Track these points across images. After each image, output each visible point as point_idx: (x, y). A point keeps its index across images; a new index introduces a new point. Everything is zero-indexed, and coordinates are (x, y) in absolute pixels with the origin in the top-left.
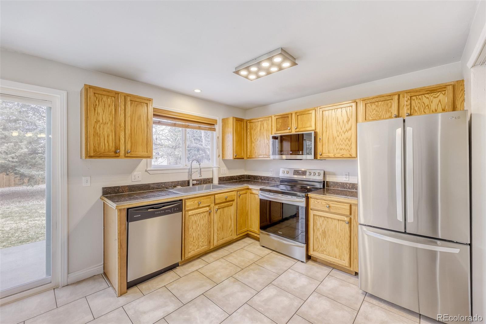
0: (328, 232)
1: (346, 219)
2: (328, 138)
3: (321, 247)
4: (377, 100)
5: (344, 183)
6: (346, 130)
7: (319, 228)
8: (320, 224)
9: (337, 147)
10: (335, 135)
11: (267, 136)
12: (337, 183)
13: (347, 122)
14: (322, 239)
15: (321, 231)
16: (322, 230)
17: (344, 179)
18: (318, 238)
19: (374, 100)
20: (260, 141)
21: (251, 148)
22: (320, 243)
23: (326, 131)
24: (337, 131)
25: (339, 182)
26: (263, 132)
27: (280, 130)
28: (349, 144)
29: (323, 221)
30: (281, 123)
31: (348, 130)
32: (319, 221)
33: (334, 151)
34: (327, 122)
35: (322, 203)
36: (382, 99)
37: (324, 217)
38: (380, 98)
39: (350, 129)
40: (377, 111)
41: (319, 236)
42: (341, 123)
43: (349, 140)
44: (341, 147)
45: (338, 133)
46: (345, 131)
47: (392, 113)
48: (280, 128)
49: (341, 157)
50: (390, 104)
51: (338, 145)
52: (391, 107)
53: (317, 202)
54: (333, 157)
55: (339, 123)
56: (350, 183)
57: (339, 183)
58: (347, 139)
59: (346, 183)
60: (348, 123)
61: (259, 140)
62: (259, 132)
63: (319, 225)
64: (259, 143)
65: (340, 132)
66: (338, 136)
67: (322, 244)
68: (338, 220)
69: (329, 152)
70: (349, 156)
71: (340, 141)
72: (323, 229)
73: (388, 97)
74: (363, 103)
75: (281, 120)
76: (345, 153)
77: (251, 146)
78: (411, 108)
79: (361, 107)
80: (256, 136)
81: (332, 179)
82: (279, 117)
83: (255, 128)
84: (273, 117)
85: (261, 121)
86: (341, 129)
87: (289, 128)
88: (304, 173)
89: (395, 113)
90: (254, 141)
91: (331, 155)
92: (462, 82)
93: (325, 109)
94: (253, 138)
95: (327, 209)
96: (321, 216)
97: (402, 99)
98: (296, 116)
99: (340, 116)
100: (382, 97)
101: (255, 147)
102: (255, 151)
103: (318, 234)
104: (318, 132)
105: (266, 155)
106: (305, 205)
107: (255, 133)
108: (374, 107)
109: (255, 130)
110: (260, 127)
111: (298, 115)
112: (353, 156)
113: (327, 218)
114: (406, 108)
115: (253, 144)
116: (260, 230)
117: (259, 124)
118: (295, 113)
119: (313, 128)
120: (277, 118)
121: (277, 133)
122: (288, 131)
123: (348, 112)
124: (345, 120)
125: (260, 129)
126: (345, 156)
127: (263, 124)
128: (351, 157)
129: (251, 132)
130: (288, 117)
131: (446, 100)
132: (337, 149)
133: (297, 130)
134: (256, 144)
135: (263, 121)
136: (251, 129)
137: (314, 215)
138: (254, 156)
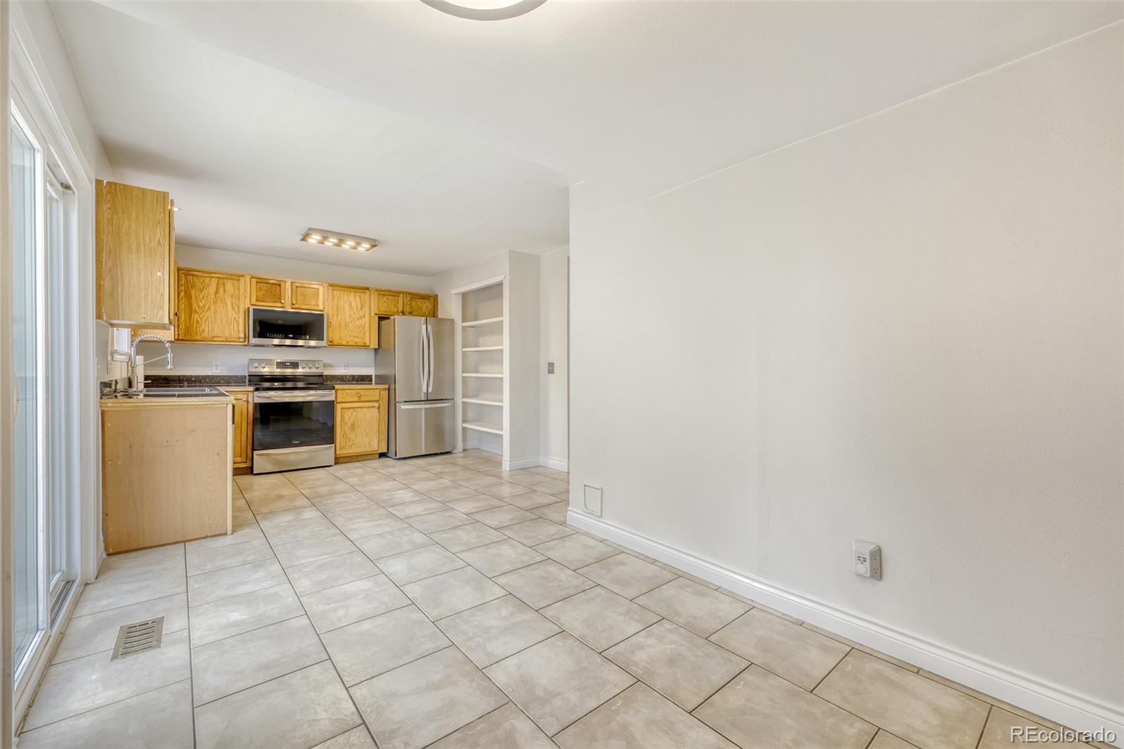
0: (357, 423)
1: (376, 405)
2: (340, 323)
3: (349, 442)
4: (388, 293)
5: (343, 376)
7: (346, 423)
8: (349, 416)
9: (350, 334)
10: (348, 320)
11: (232, 305)
12: (335, 376)
13: (360, 308)
14: (349, 433)
15: (349, 424)
16: (351, 423)
17: (344, 371)
18: (346, 432)
19: (385, 293)
20: (215, 312)
21: (190, 322)
22: (347, 437)
23: (337, 315)
24: (350, 317)
25: (337, 374)
26: (224, 298)
27: (264, 301)
28: (363, 331)
29: (352, 413)
30: (265, 290)
31: (361, 316)
32: (347, 414)
33: (347, 338)
34: (339, 303)
35: (351, 393)
36: (391, 294)
37: (353, 408)
39: (364, 317)
40: (387, 304)
42: (355, 308)
43: (363, 329)
44: (354, 334)
46: (358, 317)
47: (398, 308)
48: (263, 298)
49: (355, 345)
50: (397, 300)
51: (351, 332)
52: (398, 303)
53: (345, 394)
54: (346, 344)
55: (353, 307)
56: (350, 375)
57: (337, 376)
58: (361, 327)
59: (346, 375)
60: (362, 311)
61: (213, 310)
62: (213, 296)
63: (347, 418)
64: (213, 315)
65: (353, 318)
66: (351, 322)
67: (350, 438)
68: (368, 407)
69: (341, 339)
70: (363, 344)
71: (354, 328)
72: (352, 421)
73: (396, 294)
74: (376, 293)
75: (264, 287)
76: (359, 341)
77: (190, 318)
78: (411, 307)
79: (374, 297)
80: (204, 301)
81: (327, 372)
82: (261, 281)
83: (202, 288)
84: (248, 278)
85: (218, 278)
86: (355, 315)
87: (283, 301)
88: (295, 365)
89: (401, 309)
90: (198, 310)
91: (344, 343)
92: (437, 296)
93: (334, 288)
94: (195, 305)
95: (357, 399)
96: (349, 408)
97: (405, 298)
98: (294, 287)
99: (353, 300)
100: (391, 292)
101: (200, 321)
102: (201, 329)
103: (346, 428)
104: (328, 314)
105: (231, 338)
106: (334, 399)
107: (201, 297)
108: (385, 299)
109: (201, 290)
110: (217, 289)
111: (297, 287)
112: (368, 344)
113: (357, 408)
114: (408, 307)
115: (196, 316)
116: (255, 452)
117: (214, 282)
118: (292, 283)
119: (321, 308)
120: (257, 282)
121: (257, 304)
122: (280, 305)
123: (362, 298)
124: (359, 306)
125: (217, 292)
126: (359, 344)
127: (224, 284)
128: (365, 346)
129: (188, 292)
130: (280, 285)
131: (430, 307)
132: (350, 336)
133: (296, 306)
134: (204, 316)
135: (223, 278)
136: (190, 286)
137: (342, 409)
138: (199, 337)
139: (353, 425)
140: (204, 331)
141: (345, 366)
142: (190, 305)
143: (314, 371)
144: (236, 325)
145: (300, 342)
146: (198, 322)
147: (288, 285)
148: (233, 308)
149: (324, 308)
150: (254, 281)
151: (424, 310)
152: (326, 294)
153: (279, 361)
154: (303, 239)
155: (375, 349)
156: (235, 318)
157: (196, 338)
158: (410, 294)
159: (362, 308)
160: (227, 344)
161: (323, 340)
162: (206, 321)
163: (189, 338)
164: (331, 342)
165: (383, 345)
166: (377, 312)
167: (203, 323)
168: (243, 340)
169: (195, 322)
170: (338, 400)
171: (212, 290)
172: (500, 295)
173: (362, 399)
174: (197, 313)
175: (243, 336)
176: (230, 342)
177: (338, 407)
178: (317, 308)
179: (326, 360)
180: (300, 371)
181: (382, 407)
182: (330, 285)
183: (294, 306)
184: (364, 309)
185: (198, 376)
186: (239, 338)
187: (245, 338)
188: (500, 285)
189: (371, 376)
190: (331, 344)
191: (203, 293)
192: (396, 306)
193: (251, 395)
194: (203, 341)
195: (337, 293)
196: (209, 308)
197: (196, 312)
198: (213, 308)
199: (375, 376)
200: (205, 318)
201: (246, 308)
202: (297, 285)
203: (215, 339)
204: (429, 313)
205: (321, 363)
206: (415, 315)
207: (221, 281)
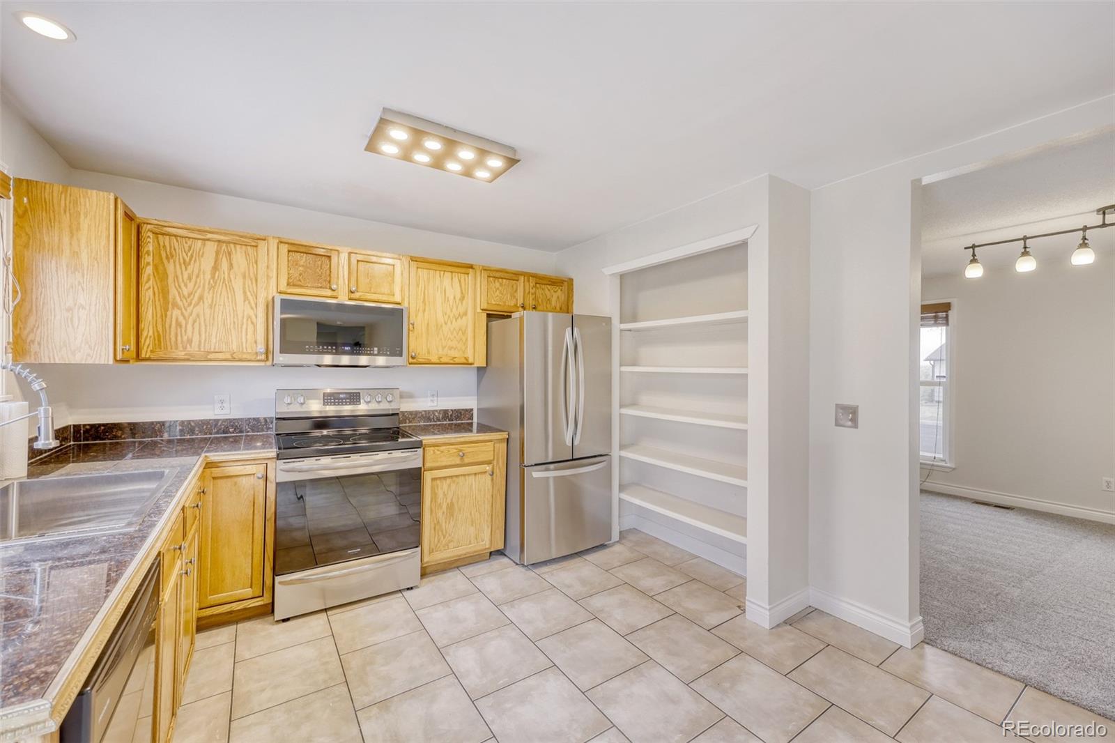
0: (458, 502)
1: (488, 468)
2: (428, 324)
3: (444, 538)
4: (502, 275)
5: (429, 411)
6: (459, 315)
7: (440, 504)
8: (444, 492)
9: (444, 343)
10: (441, 319)
11: (245, 292)
12: (417, 413)
13: (460, 299)
14: (446, 522)
15: (444, 506)
16: (448, 504)
17: (430, 404)
18: (438, 522)
19: (498, 275)
20: (212, 306)
22: (442, 531)
23: (424, 310)
24: (444, 314)
25: (420, 409)
26: (230, 280)
27: (300, 286)
28: (464, 339)
29: (449, 486)
30: (305, 267)
31: (461, 314)
32: (442, 488)
33: (438, 351)
34: (426, 291)
35: (449, 451)
36: (507, 276)
37: (451, 477)
38: (506, 275)
39: (466, 314)
40: (500, 292)
41: (441, 517)
42: (451, 299)
43: (463, 334)
44: (450, 344)
45: (446, 317)
46: (456, 315)
47: (517, 300)
48: (300, 280)
49: (452, 362)
50: (515, 287)
51: (445, 340)
52: (516, 291)
53: (439, 452)
54: (438, 361)
55: (448, 298)
56: (440, 411)
57: (421, 412)
58: (460, 332)
59: (434, 411)
60: (462, 303)
61: (207, 301)
62: (208, 276)
63: (441, 495)
64: (208, 311)
65: (449, 317)
66: (446, 324)
67: (446, 532)
68: (475, 474)
69: (429, 353)
70: (462, 360)
71: (449, 333)
72: (449, 501)
73: (514, 276)
74: (485, 274)
75: (303, 259)
76: (457, 355)
77: (164, 316)
78: (535, 299)
79: (481, 280)
80: (191, 285)
81: (406, 406)
82: (296, 249)
83: (187, 260)
84: (273, 244)
85: (219, 241)
86: (451, 311)
87: (334, 287)
88: (354, 397)
89: (520, 302)
90: (180, 303)
91: (434, 359)
92: (572, 280)
93: (421, 264)
94: (173, 292)
95: (458, 461)
96: (445, 478)
97: (527, 284)
98: (354, 261)
99: (449, 285)
100: (507, 272)
101: (183, 323)
102: (185, 338)
103: (440, 514)
104: (408, 308)
105: (243, 353)
106: (421, 465)
107: (186, 276)
108: (497, 285)
109: (186, 264)
110: (216, 261)
111: (358, 261)
112: (471, 360)
113: (457, 476)
114: (531, 297)
115: (176, 312)
116: (276, 578)
117: (211, 248)
118: (350, 253)
119: (398, 298)
120: (289, 251)
121: (289, 291)
122: (329, 293)
123: (462, 281)
124: (458, 296)
125: (215, 268)
126: (457, 360)
127: (230, 254)
128: (467, 363)
129: (161, 268)
130: (329, 257)
131: (563, 298)
132: (443, 348)
133: (357, 295)
134: (191, 314)
135: (228, 243)
136: (164, 255)
137: (433, 479)
138: (181, 354)
139: (451, 507)
140: (190, 341)
141: (433, 396)
142: (164, 292)
143: (385, 407)
144: (251, 327)
145: (363, 360)
146: (179, 324)
147: (344, 256)
148: (246, 298)
149: (403, 299)
150: (284, 248)
151: (553, 303)
152: (406, 275)
153: (328, 391)
154: (371, 147)
155: (479, 369)
156: (249, 317)
157: (174, 356)
158: (534, 276)
159: (463, 298)
160: (235, 363)
161: (401, 355)
162: (194, 322)
163: (161, 354)
164: (413, 358)
165: (495, 361)
166: (485, 307)
167: (189, 327)
168: (263, 357)
169: (174, 323)
170: (428, 465)
171: (207, 263)
172: (743, 267)
173: (467, 460)
174: (179, 308)
175: (263, 350)
176: (240, 360)
177: (427, 477)
178: (391, 299)
179: (404, 386)
180: (362, 408)
181: (497, 471)
182: (413, 259)
183: (353, 296)
184: (464, 302)
185: (189, 422)
186: (257, 353)
187: (267, 353)
188: (743, 245)
189: (472, 410)
190: (414, 361)
191: (190, 268)
192: (513, 296)
193: (271, 465)
194: (188, 360)
195: (423, 273)
196: (201, 298)
197: (175, 305)
198: (208, 297)
199: (478, 409)
200: (194, 315)
201: (271, 298)
202: (360, 257)
203: (211, 356)
204: (561, 309)
205: (397, 393)
206: (539, 311)
207: (224, 246)
